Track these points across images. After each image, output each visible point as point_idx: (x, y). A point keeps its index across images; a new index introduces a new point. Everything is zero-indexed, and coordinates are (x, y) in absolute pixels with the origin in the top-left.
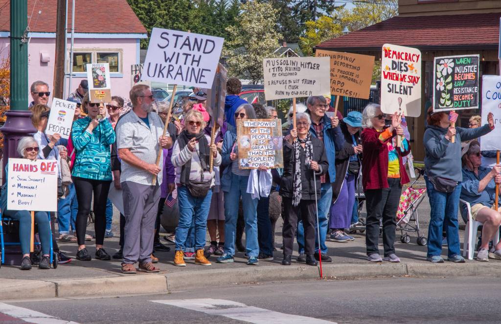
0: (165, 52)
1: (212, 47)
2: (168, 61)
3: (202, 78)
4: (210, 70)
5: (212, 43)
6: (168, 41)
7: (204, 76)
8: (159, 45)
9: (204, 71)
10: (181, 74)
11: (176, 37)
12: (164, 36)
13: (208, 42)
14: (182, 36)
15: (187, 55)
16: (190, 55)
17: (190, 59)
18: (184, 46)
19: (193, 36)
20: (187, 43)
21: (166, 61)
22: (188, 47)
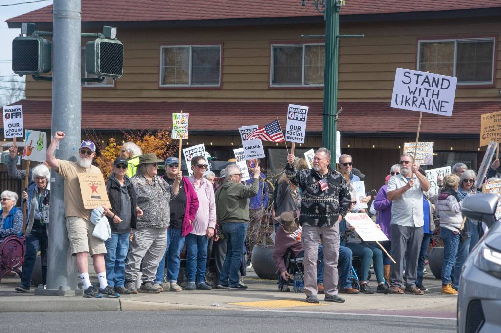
0: (409, 87)
1: (448, 84)
2: (412, 94)
3: (442, 108)
4: (448, 102)
5: (447, 81)
6: (411, 78)
7: (444, 107)
8: (403, 81)
9: (443, 103)
10: (424, 104)
11: (416, 76)
12: (406, 74)
13: (444, 81)
14: (421, 75)
15: (428, 90)
16: (430, 90)
17: (430, 93)
18: (424, 83)
19: (431, 76)
20: (426, 80)
21: (410, 93)
22: (427, 84)
